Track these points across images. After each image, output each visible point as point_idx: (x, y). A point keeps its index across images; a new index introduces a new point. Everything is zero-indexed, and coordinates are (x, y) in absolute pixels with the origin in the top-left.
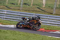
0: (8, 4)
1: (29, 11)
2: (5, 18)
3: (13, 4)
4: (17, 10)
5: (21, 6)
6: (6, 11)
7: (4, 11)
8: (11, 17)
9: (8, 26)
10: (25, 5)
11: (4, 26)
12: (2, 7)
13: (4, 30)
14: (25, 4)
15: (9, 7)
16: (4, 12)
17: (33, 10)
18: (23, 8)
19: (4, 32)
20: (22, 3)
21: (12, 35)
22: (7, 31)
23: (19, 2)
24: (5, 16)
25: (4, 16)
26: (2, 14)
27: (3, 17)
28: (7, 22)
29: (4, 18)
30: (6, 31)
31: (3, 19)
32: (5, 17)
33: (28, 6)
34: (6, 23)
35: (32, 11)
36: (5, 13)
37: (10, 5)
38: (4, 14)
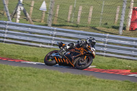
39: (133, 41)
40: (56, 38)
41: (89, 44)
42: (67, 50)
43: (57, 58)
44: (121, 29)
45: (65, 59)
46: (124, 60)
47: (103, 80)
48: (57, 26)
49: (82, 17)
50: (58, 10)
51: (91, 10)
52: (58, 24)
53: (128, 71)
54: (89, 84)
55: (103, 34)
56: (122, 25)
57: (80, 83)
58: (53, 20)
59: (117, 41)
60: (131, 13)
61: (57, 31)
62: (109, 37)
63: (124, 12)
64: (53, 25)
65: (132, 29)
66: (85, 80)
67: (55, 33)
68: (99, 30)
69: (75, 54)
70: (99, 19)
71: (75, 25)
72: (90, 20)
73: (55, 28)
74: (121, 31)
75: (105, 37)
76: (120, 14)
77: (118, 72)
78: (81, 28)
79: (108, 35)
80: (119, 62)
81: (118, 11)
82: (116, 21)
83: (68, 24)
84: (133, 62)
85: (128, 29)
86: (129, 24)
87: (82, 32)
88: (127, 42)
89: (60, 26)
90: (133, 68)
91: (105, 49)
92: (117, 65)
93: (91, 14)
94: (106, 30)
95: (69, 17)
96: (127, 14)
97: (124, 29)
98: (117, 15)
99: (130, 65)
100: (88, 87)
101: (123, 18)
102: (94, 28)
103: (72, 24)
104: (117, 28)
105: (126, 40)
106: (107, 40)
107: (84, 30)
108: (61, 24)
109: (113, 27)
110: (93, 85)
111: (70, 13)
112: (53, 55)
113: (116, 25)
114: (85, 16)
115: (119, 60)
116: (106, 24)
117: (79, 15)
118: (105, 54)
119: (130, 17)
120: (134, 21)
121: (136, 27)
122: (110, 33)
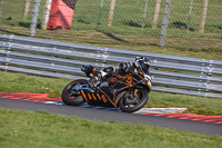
0: (114, 24)
1: (191, 50)
3: (132, 24)
4: (150, 47)
5: (164, 31)
6: (106, 49)
7: (102, 52)
10: (178, 30)
12: (91, 34)
14: (178, 24)
16: (98, 56)
17: (206, 47)
18: (171, 40)
19: (101, 127)
20: (166, 22)
21: (131, 139)
22: (113, 125)
23: (156, 16)
26: (93, 60)
30: (106, 123)
33: (188, 31)
35: (204, 50)
36: (105, 57)
38: (101, 61)
39: (52, 46)
43: (86, 92)
44: (33, 26)
45: (101, 94)
46: (38, 78)
47: (3, 109)
53: (44, 96)
55: (5, 36)
56: (35, 21)
59: (27, 47)
62: (14, 41)
65: (51, 28)
69: (118, 86)
74: (33, 30)
75: (7, 40)
76: (33, 3)
77: (27, 97)
79: (12, 37)
80: (29, 80)
82: (25, 14)
84: (53, 80)
85: (45, 27)
86: (47, 19)
88: (42, 49)
90: (52, 91)
91: (8, 60)
92: (26, 85)
94: (9, 28)
96: (43, 3)
97: (39, 26)
98: (28, 5)
99: (48, 85)
101: (37, 10)
104: (28, 25)
105: (41, 45)
106: (11, 45)
109: (21, 24)
112: (77, 88)
113: (25, 20)
115: (31, 77)
116: (10, 19)
118: (7, 67)
119: (49, 7)
120: (55, 14)
121: (59, 23)
122: (16, 34)
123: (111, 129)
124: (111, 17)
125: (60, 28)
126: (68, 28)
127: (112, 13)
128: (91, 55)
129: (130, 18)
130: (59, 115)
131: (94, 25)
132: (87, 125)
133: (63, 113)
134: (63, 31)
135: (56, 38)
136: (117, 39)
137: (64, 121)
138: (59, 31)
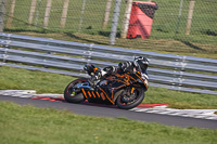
0: (192, 33)
2: (183, 85)
3: (209, 33)
6: (185, 57)
7: (180, 60)
8: (204, 79)
9: (192, 113)
11: (178, 112)
12: (170, 43)
13: (178, 129)
15: (197, 45)
16: (177, 64)
19: (179, 134)
22: (191, 132)
24: (184, 77)
25: (178, 76)
26: (172, 68)
27: (174, 80)
28: (188, 100)
29: (177, 85)
30: (185, 129)
31: (175, 88)
32: (181, 81)
34: (185, 103)
36: (183, 65)
37: (199, 37)
38: (179, 69)
40: (10, 50)
41: (137, 68)
42: (102, 78)
43: (86, 90)
44: (113, 36)
45: (100, 92)
47: (84, 116)
48: (12, 31)
49: (52, 17)
50: (13, 6)
51: (66, 6)
52: (14, 28)
54: (62, 123)
55: (85, 45)
56: (114, 30)
57: (47, 121)
58: (5, 22)
59: (107, 55)
60: (130, 10)
61: (11, 39)
62: (94, 49)
63: (117, 9)
64: (6, 30)
65: (130, 37)
66: (57, 116)
67: (8, 42)
68: (77, 38)
69: (116, 84)
70: (78, 20)
71: (40, 30)
72: (63, 22)
73: (9, 35)
74: (113, 39)
75: (87, 49)
76: (113, 12)
78: (49, 34)
79: (92, 45)
81: (109, 7)
82: (105, 23)
83: (30, 28)
85: (124, 35)
86: (127, 28)
87: (51, 40)
88: (122, 57)
89: (18, 31)
93: (65, 13)
94: (89, 37)
95: (31, 18)
96: (123, 12)
97: (118, 35)
98: (107, 15)
100: (60, 129)
101: (116, 19)
102: (70, 35)
103: (35, 28)
104: (107, 34)
105: (121, 53)
106: (91, 53)
107: (55, 38)
108: (19, 28)
109: (101, 33)
110: (69, 124)
111: (33, 11)
112: (78, 86)
113: (105, 29)
114: (55, 16)
116: (90, 28)
117: (47, 14)
119: (128, 16)
120: (135, 23)
121: (138, 32)
122: (96, 43)
123: (189, 135)
124: (189, 26)
125: (139, 36)
126: (147, 37)
127: (189, 22)
128: (170, 63)
129: (207, 27)
130: (139, 122)
131: (173, 34)
132: (165, 131)
133: (142, 120)
134: (142, 40)
135: (136, 47)
136: (195, 47)
137: (144, 127)
138: (138, 40)
